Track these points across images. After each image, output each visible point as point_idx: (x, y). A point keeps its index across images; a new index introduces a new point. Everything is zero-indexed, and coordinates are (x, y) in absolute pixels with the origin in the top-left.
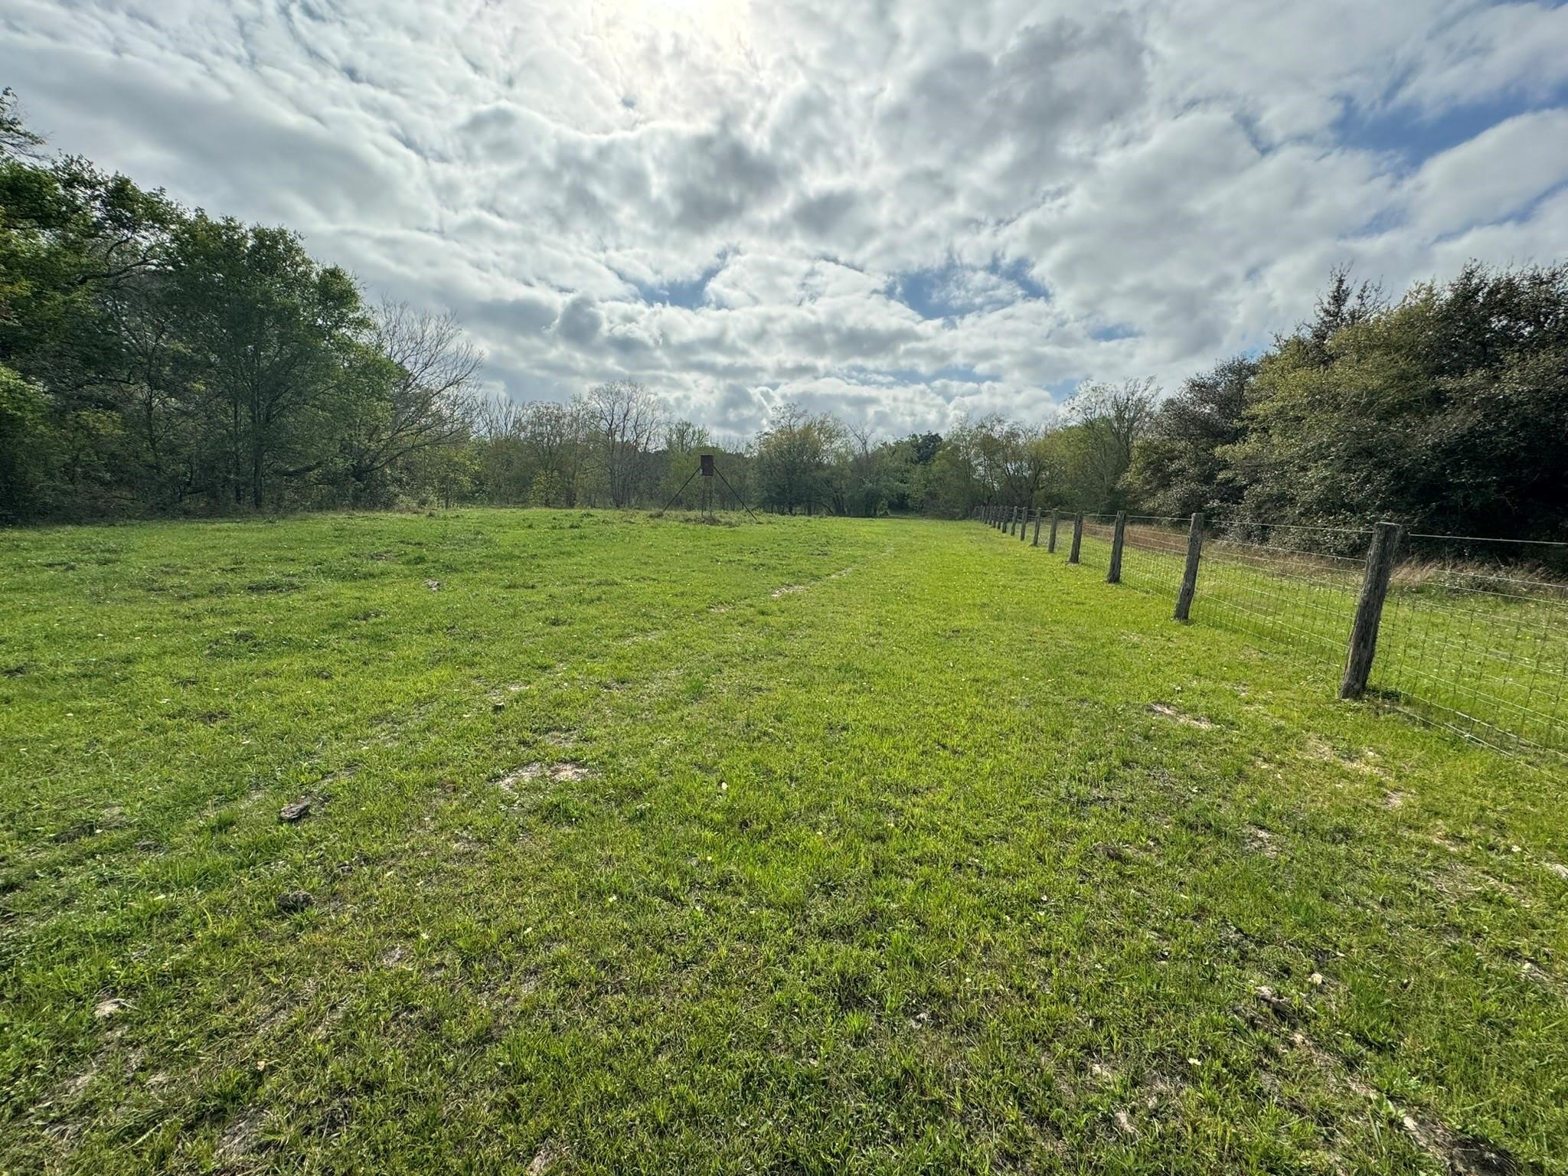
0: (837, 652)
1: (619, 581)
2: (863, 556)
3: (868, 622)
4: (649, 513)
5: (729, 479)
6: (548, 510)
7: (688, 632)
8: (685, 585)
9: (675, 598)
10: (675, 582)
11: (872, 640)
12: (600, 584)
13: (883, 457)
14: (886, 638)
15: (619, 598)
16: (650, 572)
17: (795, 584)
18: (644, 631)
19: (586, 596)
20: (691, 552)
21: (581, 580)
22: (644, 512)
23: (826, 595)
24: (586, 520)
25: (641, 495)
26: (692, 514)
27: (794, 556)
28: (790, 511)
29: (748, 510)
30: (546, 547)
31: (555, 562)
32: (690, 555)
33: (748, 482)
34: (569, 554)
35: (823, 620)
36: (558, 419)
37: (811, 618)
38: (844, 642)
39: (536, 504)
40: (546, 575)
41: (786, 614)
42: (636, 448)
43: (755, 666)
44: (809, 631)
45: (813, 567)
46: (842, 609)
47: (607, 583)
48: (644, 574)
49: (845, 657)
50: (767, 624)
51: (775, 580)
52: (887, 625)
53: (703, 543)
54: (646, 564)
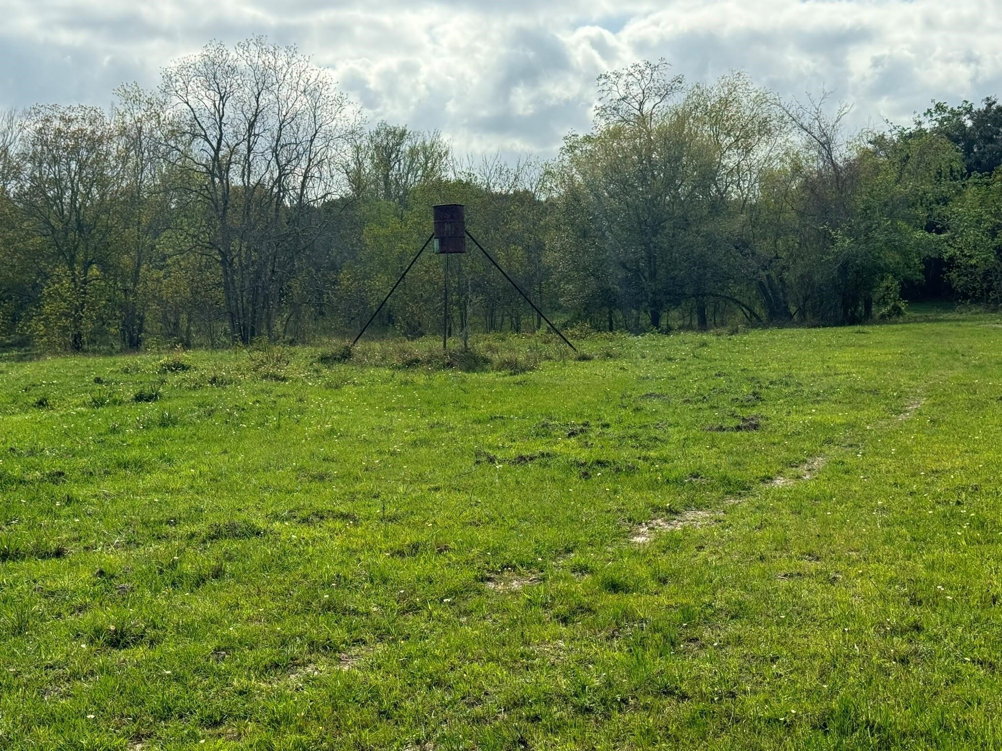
0: (811, 680)
1: (261, 524)
2: (851, 426)
3: (883, 596)
4: (320, 351)
5: (500, 255)
6: (75, 363)
7: (436, 645)
8: (418, 527)
9: (398, 561)
10: (393, 519)
11: (900, 645)
12: (216, 536)
13: (877, 168)
14: (936, 639)
15: (264, 567)
16: (334, 498)
17: (687, 507)
18: (329, 648)
19: (187, 568)
20: (425, 442)
21: (171, 530)
22: (308, 350)
23: (768, 533)
24: (173, 379)
25: (296, 308)
26: (419, 347)
27: (675, 435)
28: (655, 321)
29: (552, 328)
30: (83, 454)
31: (107, 487)
32: (423, 450)
33: (548, 258)
34: (139, 466)
35: (766, 597)
36: (95, 142)
37: (736, 594)
38: (828, 652)
39: (52, 349)
40: (89, 522)
41: (671, 588)
42: (280, 200)
43: (608, 727)
44: (734, 628)
45: (725, 461)
46: (813, 566)
47: (233, 532)
48: (319, 505)
49: (833, 692)
50: (628, 616)
51: (638, 500)
52: (935, 602)
53: (451, 418)
54: (321, 478)
